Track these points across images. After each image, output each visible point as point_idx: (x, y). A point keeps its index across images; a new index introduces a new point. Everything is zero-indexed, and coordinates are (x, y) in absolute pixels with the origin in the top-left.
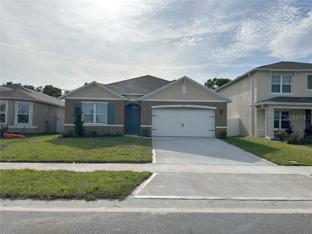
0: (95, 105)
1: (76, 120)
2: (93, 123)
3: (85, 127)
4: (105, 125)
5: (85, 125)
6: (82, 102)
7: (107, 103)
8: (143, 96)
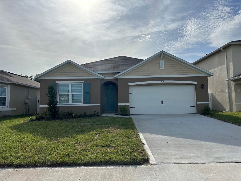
0: (70, 85)
1: (50, 100)
2: (69, 103)
3: (59, 107)
4: (81, 104)
5: (59, 105)
6: (57, 82)
7: (83, 82)
8: (119, 73)
